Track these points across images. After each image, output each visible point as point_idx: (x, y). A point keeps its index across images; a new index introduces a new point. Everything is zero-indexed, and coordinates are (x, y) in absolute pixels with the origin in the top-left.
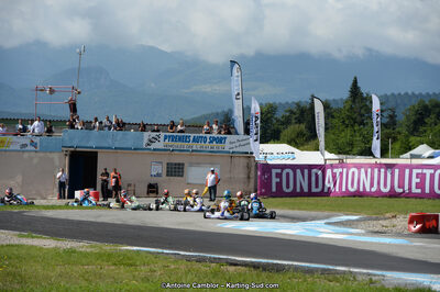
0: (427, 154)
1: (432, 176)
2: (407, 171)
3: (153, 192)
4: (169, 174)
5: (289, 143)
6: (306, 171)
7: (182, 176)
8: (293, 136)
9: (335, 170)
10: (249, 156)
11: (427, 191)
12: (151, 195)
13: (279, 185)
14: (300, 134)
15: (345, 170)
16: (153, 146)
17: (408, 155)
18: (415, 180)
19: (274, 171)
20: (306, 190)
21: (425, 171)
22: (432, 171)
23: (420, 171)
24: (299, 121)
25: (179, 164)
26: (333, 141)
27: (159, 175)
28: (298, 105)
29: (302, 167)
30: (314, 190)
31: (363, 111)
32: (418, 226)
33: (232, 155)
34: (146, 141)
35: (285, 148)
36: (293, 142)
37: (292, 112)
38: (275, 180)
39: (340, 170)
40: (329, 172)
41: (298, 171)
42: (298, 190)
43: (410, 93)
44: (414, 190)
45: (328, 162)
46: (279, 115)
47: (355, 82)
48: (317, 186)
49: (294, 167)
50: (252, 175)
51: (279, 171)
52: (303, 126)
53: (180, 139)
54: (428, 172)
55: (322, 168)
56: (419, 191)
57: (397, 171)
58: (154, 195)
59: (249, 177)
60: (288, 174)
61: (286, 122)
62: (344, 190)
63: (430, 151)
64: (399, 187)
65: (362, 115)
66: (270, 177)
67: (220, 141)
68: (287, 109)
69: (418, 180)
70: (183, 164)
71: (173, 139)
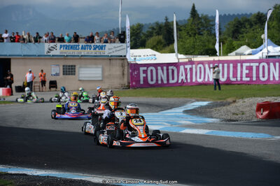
0: (247, 52)
1: (258, 68)
2: (239, 65)
3: (54, 87)
4: (65, 73)
5: (152, 48)
6: (165, 68)
7: (74, 74)
8: (155, 44)
9: (186, 66)
10: (123, 58)
11: (254, 79)
12: (52, 89)
13: (146, 79)
14: (159, 42)
15: (194, 66)
16: (52, 53)
17: (234, 53)
18: (245, 72)
19: (142, 69)
20: (165, 82)
21: (252, 64)
22: (257, 64)
23: (248, 64)
24: (158, 34)
25: (72, 66)
26: (182, 46)
27: (57, 75)
28: (157, 23)
29: (162, 65)
30: (171, 81)
31: (199, 26)
32: (266, 113)
33: (111, 58)
34: (46, 49)
35: (148, 51)
36: (154, 48)
37: (153, 29)
38: (142, 75)
39: (190, 66)
40: (182, 68)
41: (159, 68)
42: (160, 82)
43: (227, 14)
44: (245, 79)
45: (181, 61)
46: (145, 31)
47: (194, 7)
48: (173, 79)
49: (156, 65)
50: (126, 72)
51: (145, 68)
52: (161, 37)
53: (72, 47)
54: (254, 65)
55: (176, 65)
56: (248, 79)
57: (231, 65)
58: (54, 89)
59: (123, 74)
60: (152, 71)
61: (150, 35)
62: (194, 80)
63: (249, 50)
64: (233, 77)
65: (199, 29)
66: (139, 73)
67: (101, 48)
68: (150, 26)
69: (247, 72)
70: (75, 66)
71: (67, 47)
